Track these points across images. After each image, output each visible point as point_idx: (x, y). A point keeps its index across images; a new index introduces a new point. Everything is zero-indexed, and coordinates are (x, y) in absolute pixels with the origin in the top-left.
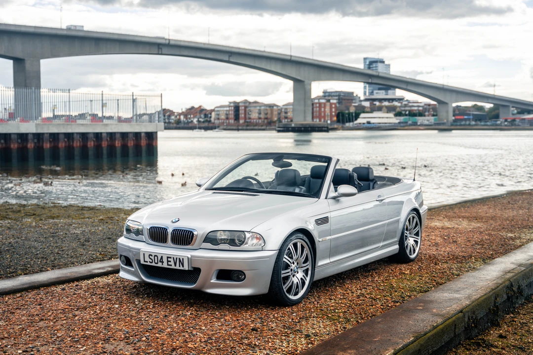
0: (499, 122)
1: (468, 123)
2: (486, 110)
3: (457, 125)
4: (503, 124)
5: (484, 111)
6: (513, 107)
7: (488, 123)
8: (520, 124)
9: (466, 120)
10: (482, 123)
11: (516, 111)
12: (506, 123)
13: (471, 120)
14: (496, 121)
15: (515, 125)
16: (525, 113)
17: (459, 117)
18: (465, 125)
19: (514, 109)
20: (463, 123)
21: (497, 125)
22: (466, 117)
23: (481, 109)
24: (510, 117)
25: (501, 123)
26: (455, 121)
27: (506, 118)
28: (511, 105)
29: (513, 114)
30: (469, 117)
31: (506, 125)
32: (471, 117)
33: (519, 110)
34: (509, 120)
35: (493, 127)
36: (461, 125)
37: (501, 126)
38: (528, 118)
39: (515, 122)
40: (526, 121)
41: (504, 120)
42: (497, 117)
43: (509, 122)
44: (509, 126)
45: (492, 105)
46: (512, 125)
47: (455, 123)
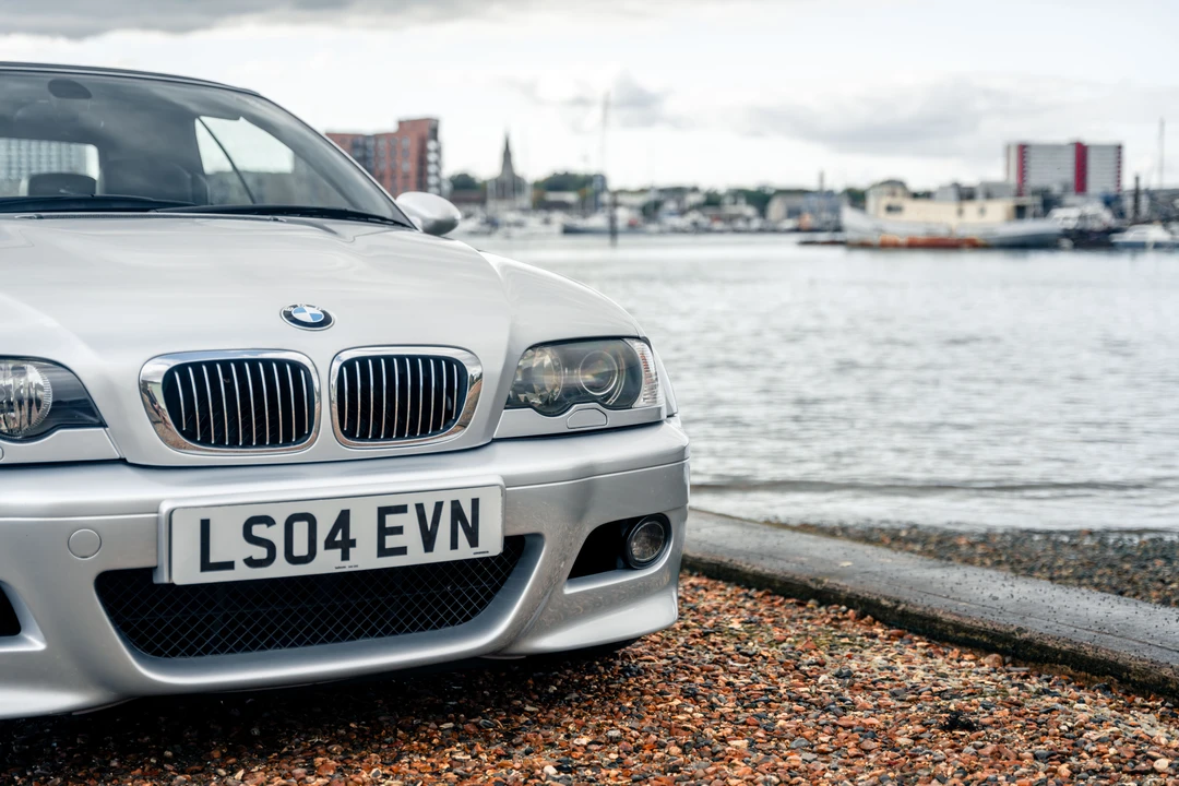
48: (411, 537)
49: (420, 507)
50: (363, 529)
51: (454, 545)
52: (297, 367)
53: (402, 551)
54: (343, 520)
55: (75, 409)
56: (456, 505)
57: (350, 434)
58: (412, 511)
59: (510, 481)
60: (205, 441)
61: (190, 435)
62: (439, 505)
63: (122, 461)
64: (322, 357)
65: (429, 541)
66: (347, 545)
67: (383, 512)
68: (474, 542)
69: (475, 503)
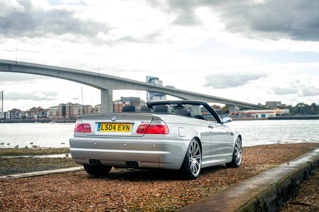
1: (210, 116)
2: (221, 108)
6: (237, 106)
7: (223, 116)
8: (241, 116)
9: (209, 114)
11: (238, 109)
12: (233, 116)
16: (244, 110)
17: (205, 113)
19: (238, 107)
20: (208, 116)
23: (218, 107)
24: (236, 112)
27: (233, 112)
28: (236, 105)
29: (237, 111)
33: (241, 108)
34: (235, 114)
38: (246, 113)
39: (238, 115)
40: (245, 114)
41: (232, 114)
43: (235, 115)
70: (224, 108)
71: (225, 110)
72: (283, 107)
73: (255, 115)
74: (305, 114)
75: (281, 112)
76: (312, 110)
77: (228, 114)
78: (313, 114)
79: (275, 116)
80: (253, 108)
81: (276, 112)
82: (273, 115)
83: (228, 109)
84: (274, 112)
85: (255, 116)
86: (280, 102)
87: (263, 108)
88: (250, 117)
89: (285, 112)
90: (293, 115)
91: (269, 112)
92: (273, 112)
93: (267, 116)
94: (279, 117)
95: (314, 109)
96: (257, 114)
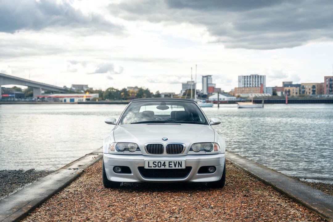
0: (33, 99)
1: (12, 99)
3: (5, 101)
4: (37, 100)
5: (22, 91)
7: (27, 100)
8: (48, 100)
9: (11, 97)
10: (23, 100)
11: (43, 92)
12: (39, 100)
13: (14, 97)
14: (32, 98)
15: (45, 101)
16: (51, 93)
17: (5, 95)
18: (10, 101)
19: (41, 90)
20: (9, 99)
21: (33, 101)
22: (10, 95)
23: (19, 90)
24: (41, 96)
25: (35, 99)
26: (3, 98)
27: (38, 96)
28: (41, 87)
29: (43, 94)
30: (13, 95)
31: (39, 101)
32: (14, 95)
33: (46, 91)
34: (40, 98)
35: (30, 103)
36: (8, 101)
37: (36, 101)
38: (53, 97)
39: (44, 99)
40: (52, 99)
41: (37, 98)
42: (31, 95)
43: (40, 99)
44: (41, 102)
45: (26, 87)
46: (43, 101)
47: (4, 100)
48: (173, 165)
49: (174, 162)
50: (167, 164)
51: (179, 167)
52: (162, 145)
53: (172, 167)
54: (164, 163)
55: (138, 149)
56: (179, 162)
57: (168, 153)
58: (173, 162)
59: (186, 160)
60: (151, 153)
61: (149, 152)
62: (176, 162)
63: (142, 155)
64: (165, 144)
65: (175, 166)
66: (165, 166)
67: (169, 162)
68: (181, 167)
69: (181, 162)
70: (27, 91)
71: (29, 93)
72: (91, 91)
73: (63, 99)
74: (116, 100)
75: (91, 97)
76: (123, 95)
77: (32, 97)
78: (123, 99)
79: (84, 101)
80: (60, 91)
81: (86, 97)
82: (83, 100)
83: (31, 92)
84: (85, 97)
85: (63, 101)
86: (87, 85)
87: (70, 91)
88: (57, 101)
89: (95, 97)
90: (103, 99)
91: (78, 97)
92: (83, 97)
93: (76, 100)
94: (89, 102)
95: (124, 94)
96: (65, 99)
